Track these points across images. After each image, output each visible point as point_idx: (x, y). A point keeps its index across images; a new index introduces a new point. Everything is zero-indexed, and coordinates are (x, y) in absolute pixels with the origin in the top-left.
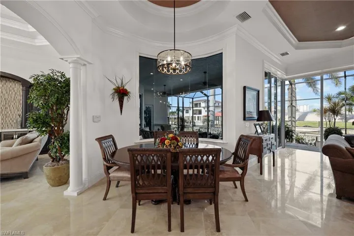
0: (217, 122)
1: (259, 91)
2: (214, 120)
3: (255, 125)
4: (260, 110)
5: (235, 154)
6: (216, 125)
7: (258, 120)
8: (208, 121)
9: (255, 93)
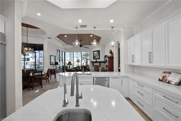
0: (41, 65)
1: (55, 56)
2: (39, 64)
3: (54, 66)
4: (56, 62)
5: (47, 74)
6: (40, 67)
7: (55, 65)
8: (36, 65)
9: (54, 57)
